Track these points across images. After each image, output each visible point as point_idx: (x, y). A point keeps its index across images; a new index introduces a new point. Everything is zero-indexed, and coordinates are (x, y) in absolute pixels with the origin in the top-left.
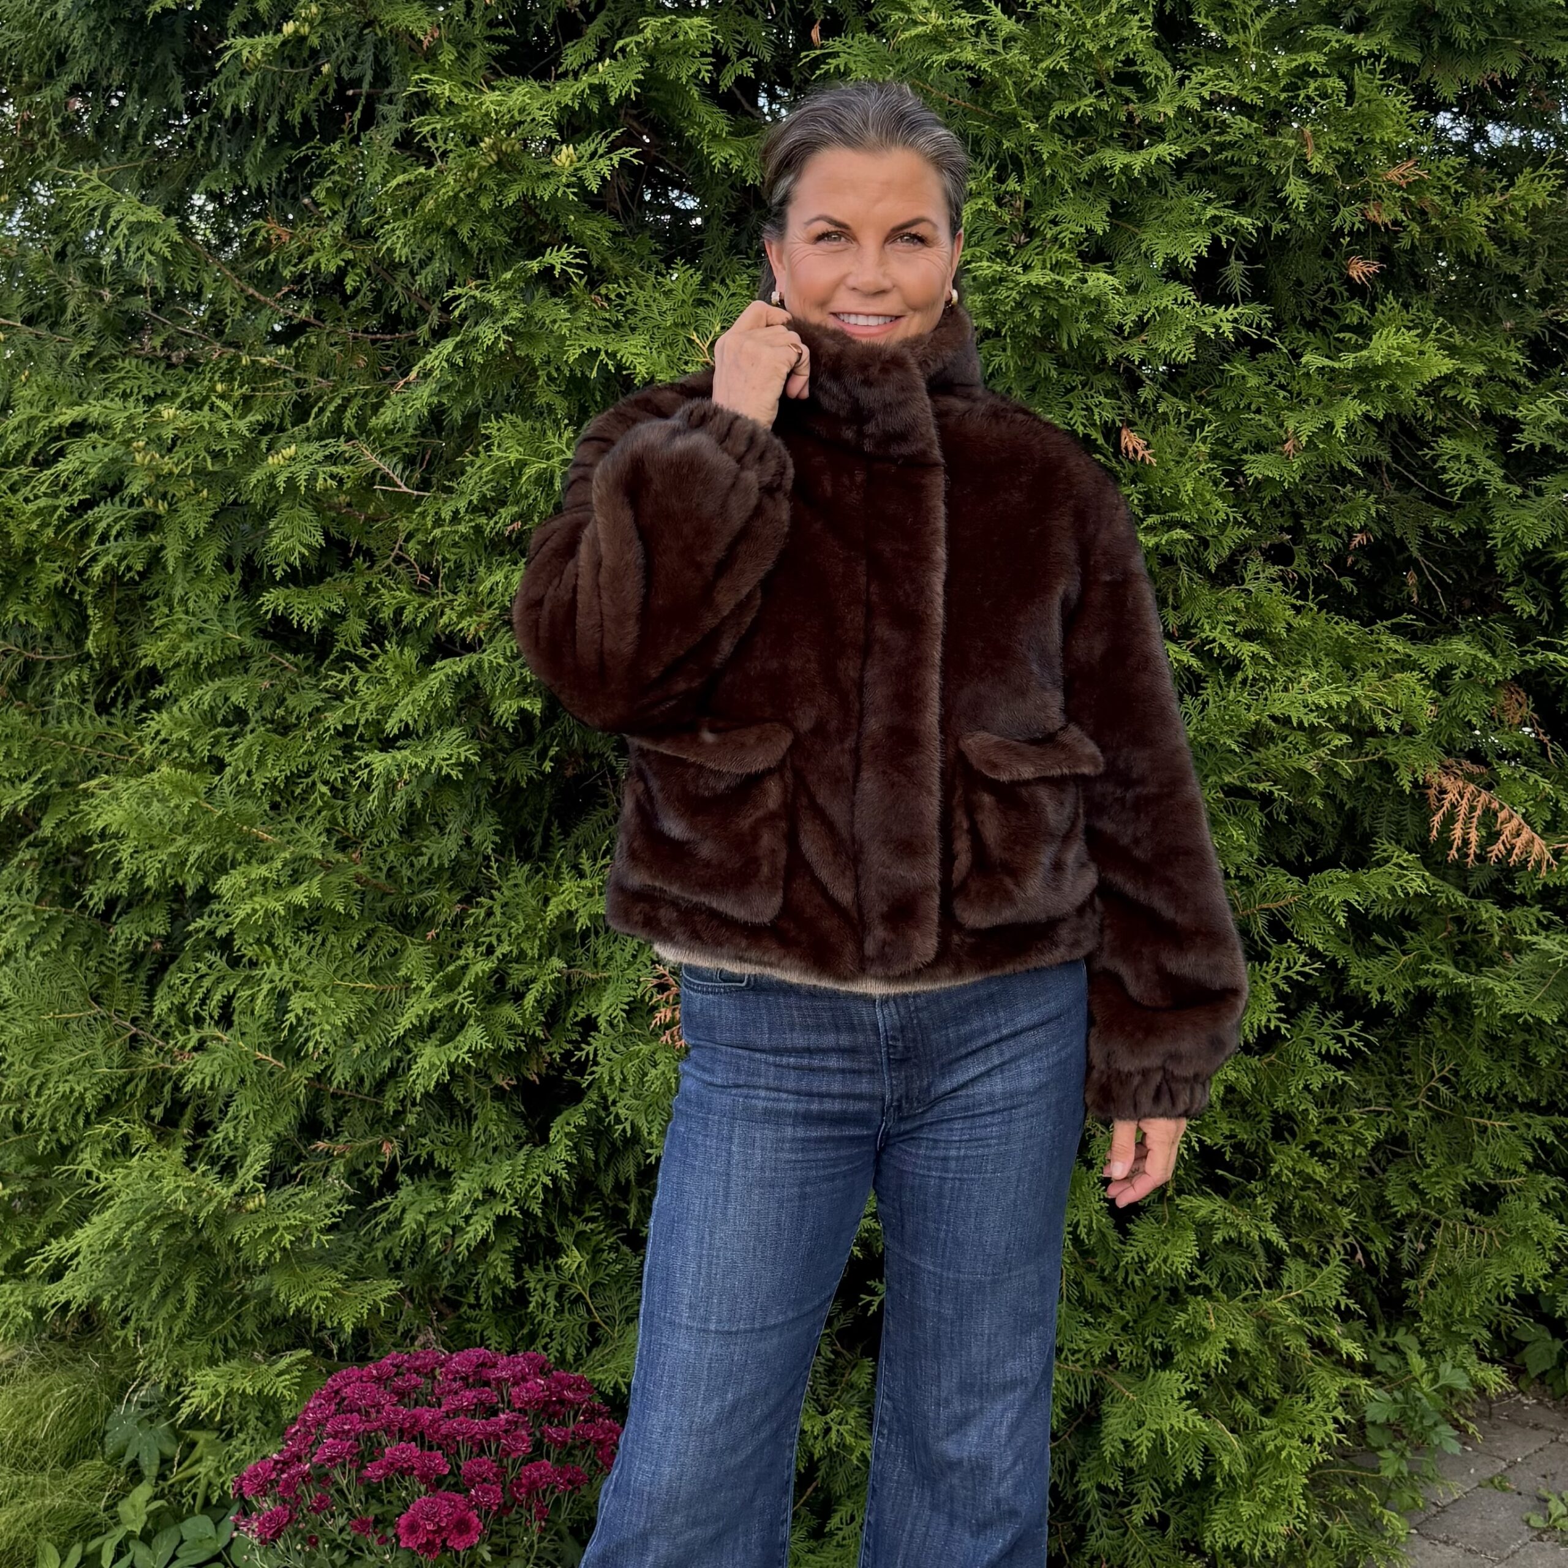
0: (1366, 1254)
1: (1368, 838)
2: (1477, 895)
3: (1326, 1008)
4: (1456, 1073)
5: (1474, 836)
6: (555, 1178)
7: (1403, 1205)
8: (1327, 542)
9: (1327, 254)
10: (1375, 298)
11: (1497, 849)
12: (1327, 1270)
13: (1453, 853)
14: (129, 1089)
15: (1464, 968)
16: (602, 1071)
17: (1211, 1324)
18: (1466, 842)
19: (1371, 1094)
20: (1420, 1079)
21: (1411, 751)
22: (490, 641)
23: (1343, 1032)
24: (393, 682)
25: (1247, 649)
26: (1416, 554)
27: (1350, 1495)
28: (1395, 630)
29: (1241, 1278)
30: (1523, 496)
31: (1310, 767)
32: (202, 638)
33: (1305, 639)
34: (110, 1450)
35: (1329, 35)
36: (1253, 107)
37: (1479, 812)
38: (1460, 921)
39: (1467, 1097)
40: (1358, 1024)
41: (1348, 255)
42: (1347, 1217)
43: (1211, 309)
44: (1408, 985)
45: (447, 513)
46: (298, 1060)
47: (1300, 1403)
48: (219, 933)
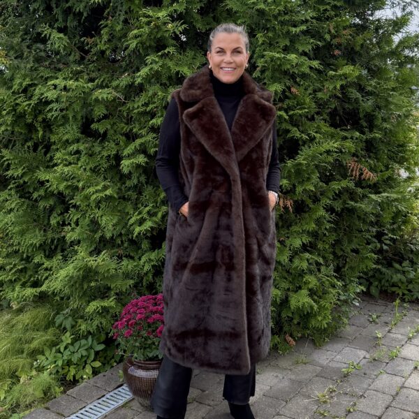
7: (340, 253)
9: (329, 48)
10: (337, 58)
11: (363, 177)
12: (330, 268)
13: (353, 177)
17: (310, 280)
18: (356, 175)
22: (147, 134)
24: (122, 144)
27: (336, 316)
32: (69, 134)
34: (57, 325)
35: (330, 1)
37: (358, 169)
39: (352, 230)
40: (334, 214)
41: (334, 49)
43: (311, 62)
44: (343, 206)
45: (136, 106)
46: (96, 232)
47: (327, 296)
48: (78, 204)
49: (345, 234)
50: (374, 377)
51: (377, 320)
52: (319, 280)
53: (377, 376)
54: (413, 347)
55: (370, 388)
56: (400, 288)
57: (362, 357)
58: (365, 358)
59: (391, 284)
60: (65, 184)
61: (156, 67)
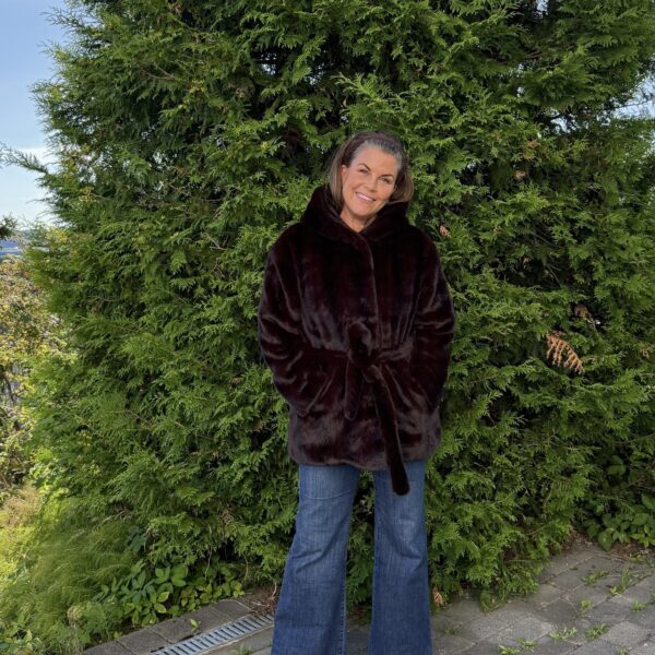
5: (560, 358)
6: (262, 460)
8: (512, 261)
11: (567, 363)
13: (554, 362)
18: (557, 360)
21: (540, 328)
23: (518, 418)
26: (545, 264)
30: (579, 243)
40: (522, 415)
41: (516, 170)
45: (232, 255)
49: (554, 447)
56: (646, 535)
58: (547, 636)
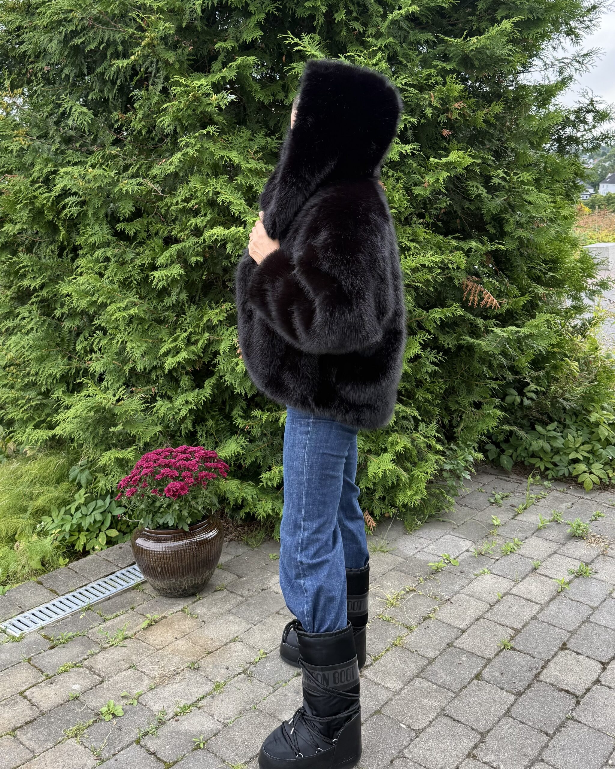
0: (442, 422)
1: (445, 298)
2: (476, 316)
3: (432, 349)
4: (469, 368)
5: (476, 299)
6: (206, 398)
7: (453, 407)
8: (434, 212)
9: (436, 127)
10: (449, 140)
12: (431, 425)
13: (470, 304)
14: (70, 372)
15: (473, 338)
16: (221, 367)
17: (399, 440)
18: (474, 301)
19: (444, 375)
20: (458, 370)
21: (458, 274)
22: (188, 238)
23: (437, 356)
24: (157, 251)
25: (412, 245)
26: (460, 215)
27: (438, 491)
28: (455, 238)
29: (407, 428)
30: (493, 198)
31: (430, 278)
32: (97, 236)
33: (428, 241)
34: (70, 479)
35: (438, 63)
36: (416, 85)
37: (477, 292)
38: (471, 324)
39: (472, 376)
40: (441, 353)
41: (442, 129)
42: (437, 411)
43: (404, 146)
44: (456, 343)
45: (174, 201)
46: (126, 363)
47: (424, 463)
48: (102, 325)
49: (463, 381)
50: (472, 576)
51: (501, 502)
52: (413, 441)
53: (477, 576)
54: (540, 541)
55: (462, 591)
56: (541, 459)
57: (465, 549)
58: (467, 551)
59: (530, 454)
60: (88, 299)
61: (191, 151)
